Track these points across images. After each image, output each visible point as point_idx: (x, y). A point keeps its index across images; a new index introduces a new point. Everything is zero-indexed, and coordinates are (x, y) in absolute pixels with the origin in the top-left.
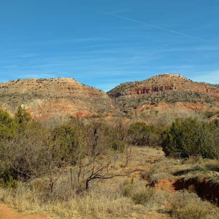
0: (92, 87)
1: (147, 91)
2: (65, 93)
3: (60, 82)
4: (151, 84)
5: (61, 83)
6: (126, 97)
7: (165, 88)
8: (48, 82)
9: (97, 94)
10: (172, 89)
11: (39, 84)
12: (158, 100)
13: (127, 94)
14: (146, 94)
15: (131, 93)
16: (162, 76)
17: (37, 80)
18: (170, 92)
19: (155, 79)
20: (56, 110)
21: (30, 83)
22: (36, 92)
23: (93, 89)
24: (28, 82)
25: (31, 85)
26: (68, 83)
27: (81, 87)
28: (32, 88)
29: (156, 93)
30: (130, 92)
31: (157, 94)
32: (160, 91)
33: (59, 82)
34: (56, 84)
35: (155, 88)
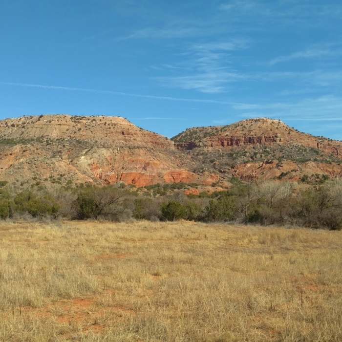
0: (155, 133)
1: (237, 142)
2: (119, 140)
3: (108, 123)
4: (241, 132)
5: (109, 125)
6: (205, 149)
7: (265, 139)
8: (89, 121)
9: (162, 144)
10: (276, 141)
11: (77, 125)
12: (261, 156)
13: (206, 146)
14: (235, 146)
15: (212, 144)
16: (256, 121)
17: (72, 118)
18: (273, 145)
19: (245, 124)
20: (136, 166)
21: (63, 122)
22: (75, 137)
23: (156, 135)
24: (58, 121)
25: (64, 125)
26: (119, 125)
27: (138, 132)
28: (67, 130)
29: (251, 145)
30: (210, 143)
31: (254, 148)
32: (258, 144)
33: (106, 123)
34: (103, 126)
35: (250, 138)
